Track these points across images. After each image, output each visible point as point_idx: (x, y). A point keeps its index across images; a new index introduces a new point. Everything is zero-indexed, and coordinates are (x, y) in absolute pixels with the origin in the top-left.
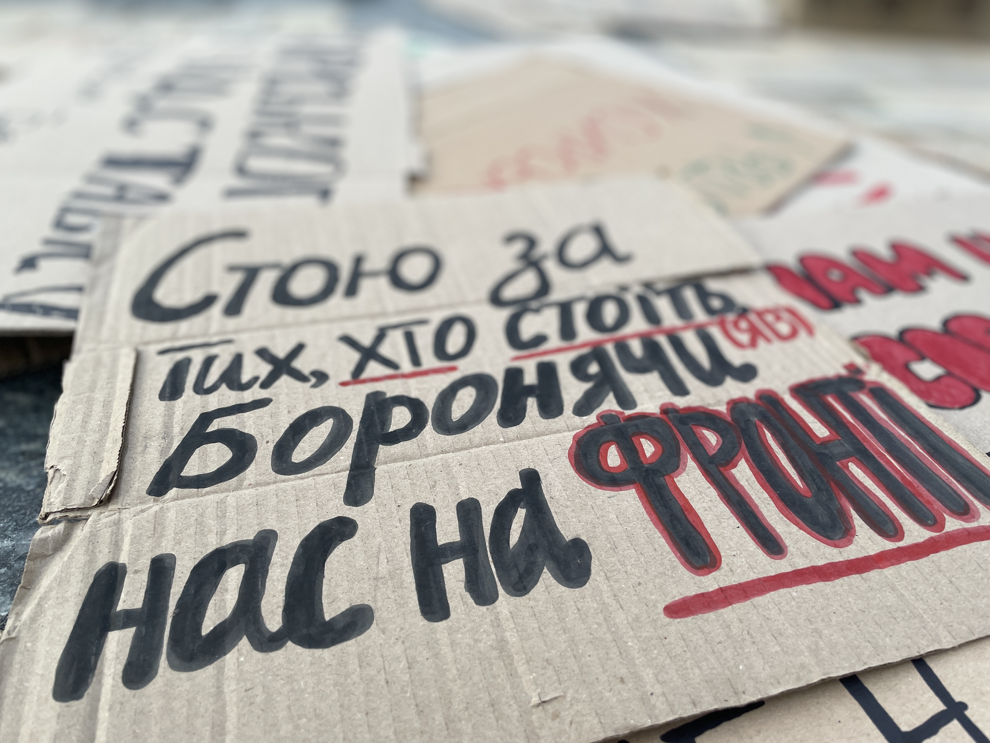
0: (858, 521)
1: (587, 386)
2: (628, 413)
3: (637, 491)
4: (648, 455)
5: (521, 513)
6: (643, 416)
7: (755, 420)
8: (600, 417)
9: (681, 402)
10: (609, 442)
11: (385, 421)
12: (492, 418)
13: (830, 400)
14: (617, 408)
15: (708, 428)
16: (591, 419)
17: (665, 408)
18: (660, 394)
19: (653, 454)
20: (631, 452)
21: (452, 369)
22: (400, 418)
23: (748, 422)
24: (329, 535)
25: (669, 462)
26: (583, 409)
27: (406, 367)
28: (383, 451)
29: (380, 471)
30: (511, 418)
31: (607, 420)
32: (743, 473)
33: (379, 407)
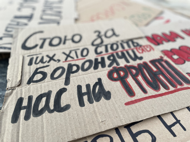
0: (161, 87)
1: (110, 61)
2: (118, 67)
3: (120, 82)
4: (122, 75)
5: (98, 86)
6: (121, 67)
7: (142, 67)
8: (113, 68)
9: (128, 64)
10: (115, 72)
11: (72, 69)
12: (92, 68)
13: (157, 63)
14: (116, 66)
15: (133, 69)
16: (111, 68)
17: (125, 65)
18: (124, 63)
20: (119, 74)
21: (84, 59)
22: (75, 68)
23: (141, 68)
24: (62, 91)
25: (126, 76)
26: (109, 66)
27: (75, 58)
28: (72, 75)
29: (71, 79)
30: (96, 68)
31: (114, 68)
32: (140, 78)
33: (70, 66)
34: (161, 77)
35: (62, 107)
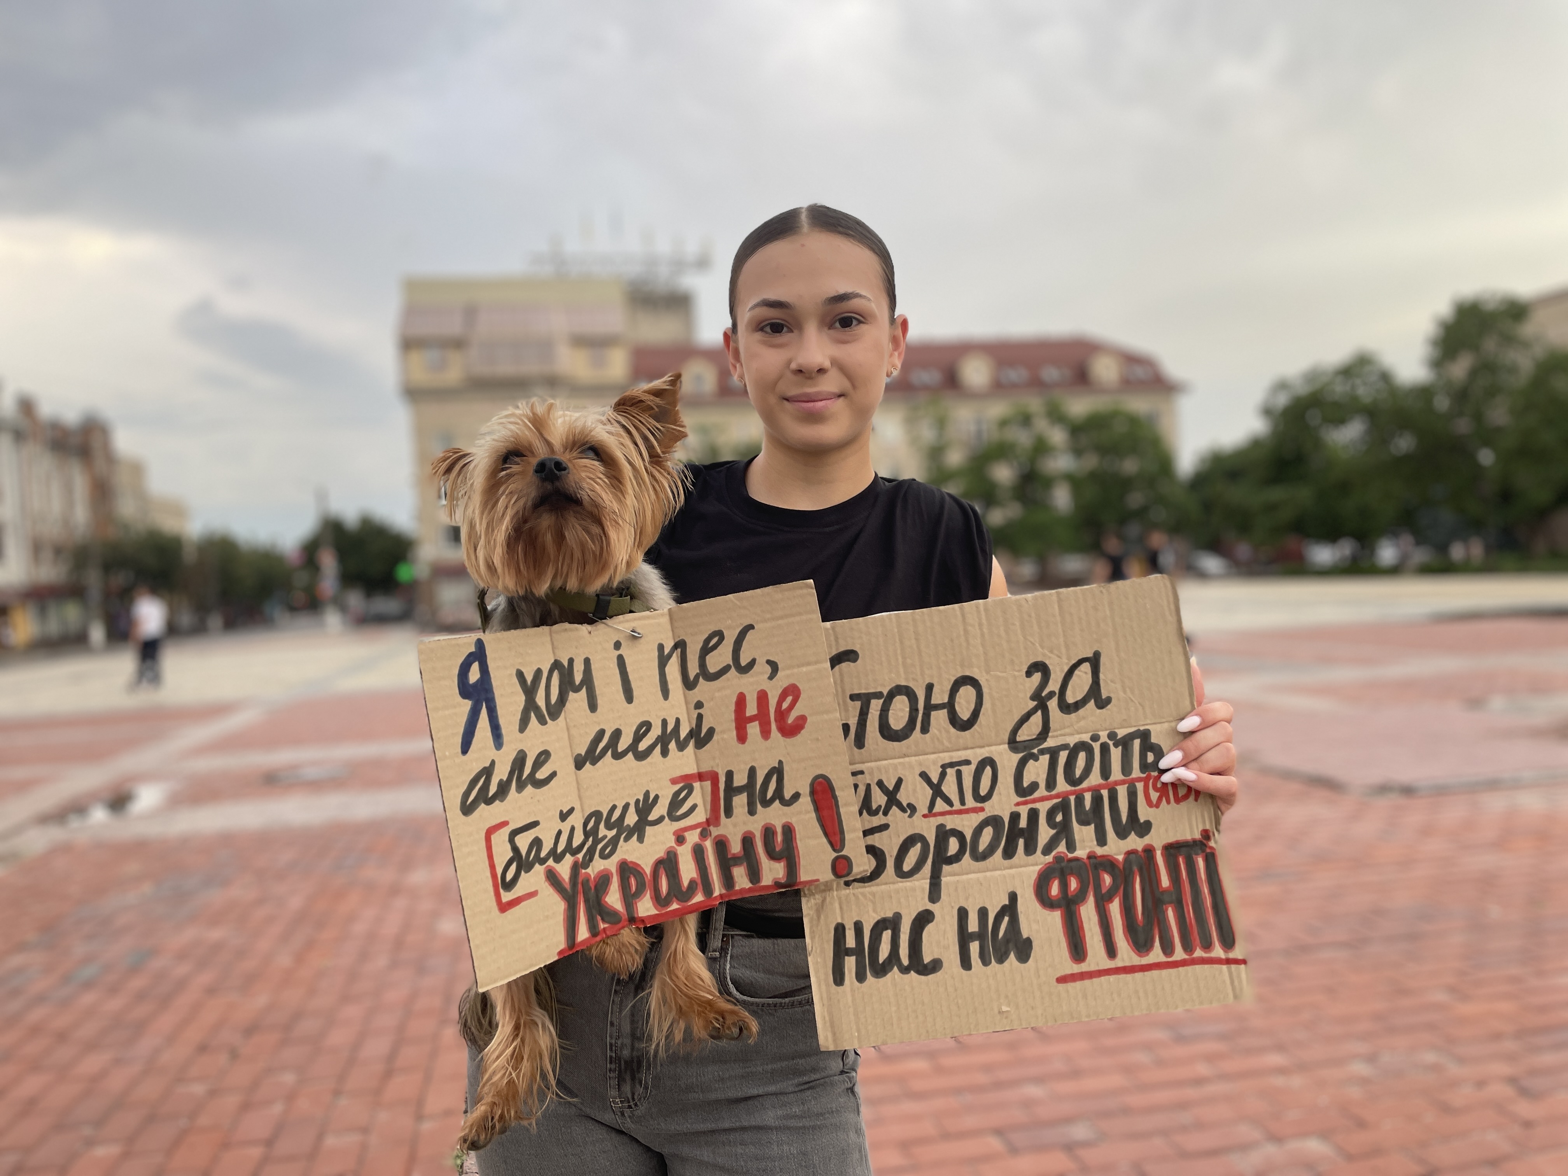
0: (1157, 942)
1: (1054, 831)
2: (1070, 856)
3: (1062, 914)
4: (1072, 889)
5: (1006, 919)
6: (1077, 859)
7: (1135, 868)
8: (1055, 858)
9: (1100, 851)
10: (1055, 877)
11: (946, 849)
12: (999, 852)
13: (1181, 859)
14: (1066, 851)
15: (1108, 871)
16: (1049, 858)
17: (1090, 855)
18: (1090, 844)
19: (1075, 890)
20: (1064, 886)
21: (982, 809)
22: (953, 846)
23: (1131, 870)
24: (923, 919)
25: (1081, 897)
26: (1047, 851)
27: (957, 805)
28: (946, 868)
29: (945, 880)
30: (1009, 853)
31: (1058, 859)
32: (1115, 908)
33: (943, 834)
34: (1170, 913)
35: (925, 963)
